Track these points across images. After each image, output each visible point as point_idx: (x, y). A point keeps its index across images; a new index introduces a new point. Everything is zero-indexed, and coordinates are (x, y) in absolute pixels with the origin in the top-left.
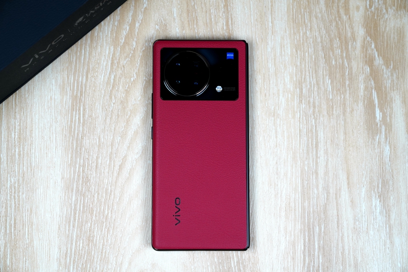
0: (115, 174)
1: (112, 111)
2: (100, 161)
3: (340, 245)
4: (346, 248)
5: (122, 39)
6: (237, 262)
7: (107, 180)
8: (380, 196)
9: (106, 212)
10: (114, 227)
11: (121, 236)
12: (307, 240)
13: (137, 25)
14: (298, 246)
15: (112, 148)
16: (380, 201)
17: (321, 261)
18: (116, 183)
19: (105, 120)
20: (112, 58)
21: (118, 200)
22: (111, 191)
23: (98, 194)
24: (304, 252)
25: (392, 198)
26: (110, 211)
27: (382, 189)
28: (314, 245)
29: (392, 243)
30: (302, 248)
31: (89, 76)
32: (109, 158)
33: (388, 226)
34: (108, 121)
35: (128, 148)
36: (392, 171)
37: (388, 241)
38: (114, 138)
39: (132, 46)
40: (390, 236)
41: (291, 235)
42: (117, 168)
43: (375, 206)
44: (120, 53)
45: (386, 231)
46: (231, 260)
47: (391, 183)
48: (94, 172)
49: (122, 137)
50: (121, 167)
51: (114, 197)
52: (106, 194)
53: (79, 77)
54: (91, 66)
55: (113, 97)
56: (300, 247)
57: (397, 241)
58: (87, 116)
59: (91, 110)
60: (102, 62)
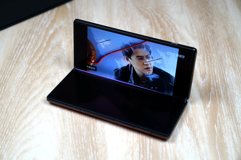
0: (18, 115)
1: (22, 89)
2: (9, 109)
3: (164, 149)
4: (168, 150)
5: (34, 62)
6: (93, 157)
7: (11, 118)
8: (188, 125)
9: (7, 133)
10: (10, 140)
11: (15, 144)
12: (141, 146)
13: (43, 57)
14: (135, 149)
15: (18, 104)
16: (189, 127)
17: (151, 157)
18: (17, 119)
19: (16, 93)
20: (27, 69)
21: (16, 127)
22: (13, 122)
23: (4, 124)
24: (140, 152)
25: (196, 126)
26: (10, 132)
27: (189, 121)
28: (146, 149)
29: (199, 147)
30: (138, 150)
31: (12, 75)
32: (15, 108)
33: (195, 139)
34: (19, 92)
35: (28, 104)
36: (194, 114)
37: (196, 147)
38: (20, 99)
39: (39, 64)
40: (198, 144)
41: (130, 144)
42: (19, 112)
43: (186, 130)
44: (32, 67)
45: (194, 141)
46: (89, 156)
47: (194, 119)
48: (4, 115)
49: (25, 99)
50: (21, 112)
51: (14, 125)
52: (10, 124)
53: (5, 76)
54: (13, 72)
55: (24, 83)
56: (137, 149)
57: (202, 146)
58: (6, 91)
59: (9, 88)
60: (21, 70)
